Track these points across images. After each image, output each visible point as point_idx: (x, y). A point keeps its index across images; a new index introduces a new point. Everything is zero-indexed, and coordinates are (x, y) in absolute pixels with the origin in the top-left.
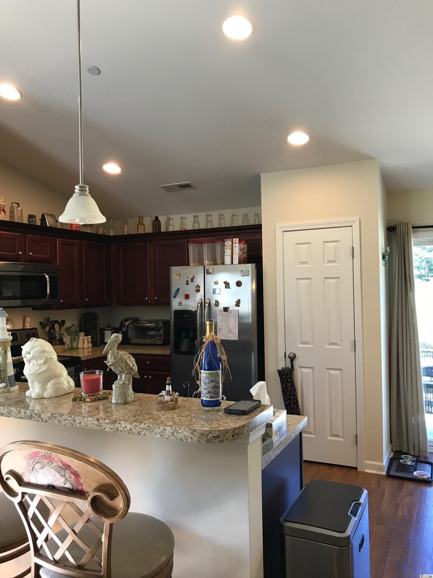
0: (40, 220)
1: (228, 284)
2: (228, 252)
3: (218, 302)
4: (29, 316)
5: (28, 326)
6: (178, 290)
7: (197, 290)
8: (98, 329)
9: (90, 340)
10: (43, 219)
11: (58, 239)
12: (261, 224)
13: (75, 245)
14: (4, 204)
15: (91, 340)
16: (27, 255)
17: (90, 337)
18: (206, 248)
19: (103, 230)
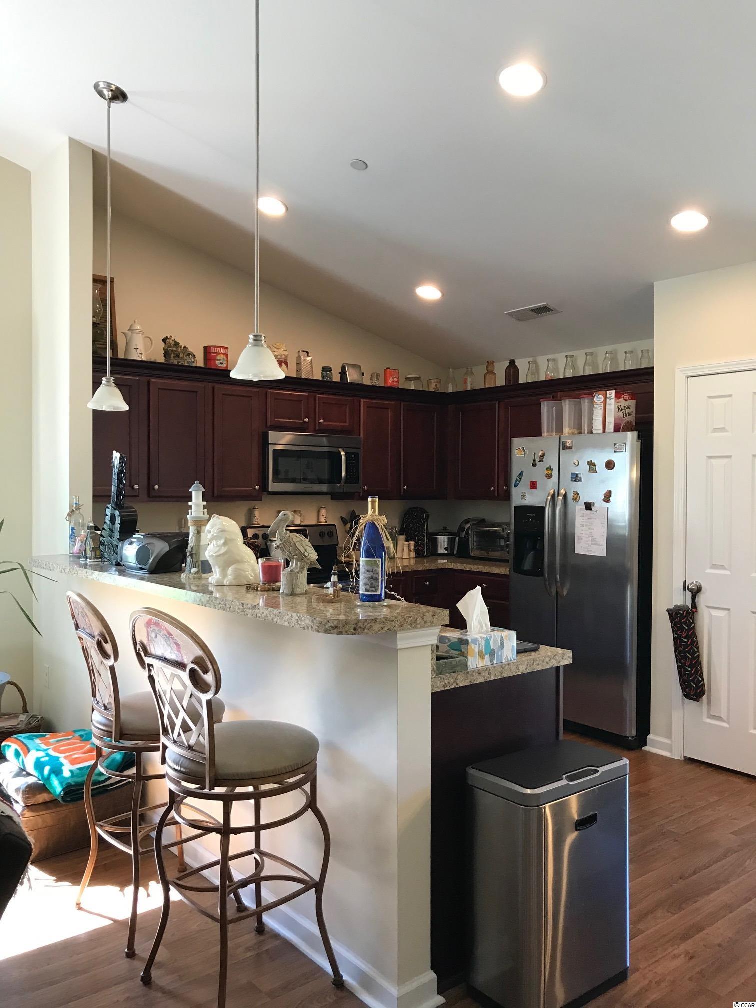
0: (340, 373)
1: (595, 465)
2: (598, 413)
3: (578, 494)
4: (325, 508)
5: (323, 521)
6: (521, 474)
7: (547, 475)
8: (426, 532)
9: (412, 548)
10: (343, 373)
11: (362, 401)
12: (652, 366)
13: (389, 409)
14: (286, 353)
15: (415, 548)
16: (317, 424)
17: (412, 543)
18: (567, 406)
19: (436, 385)
